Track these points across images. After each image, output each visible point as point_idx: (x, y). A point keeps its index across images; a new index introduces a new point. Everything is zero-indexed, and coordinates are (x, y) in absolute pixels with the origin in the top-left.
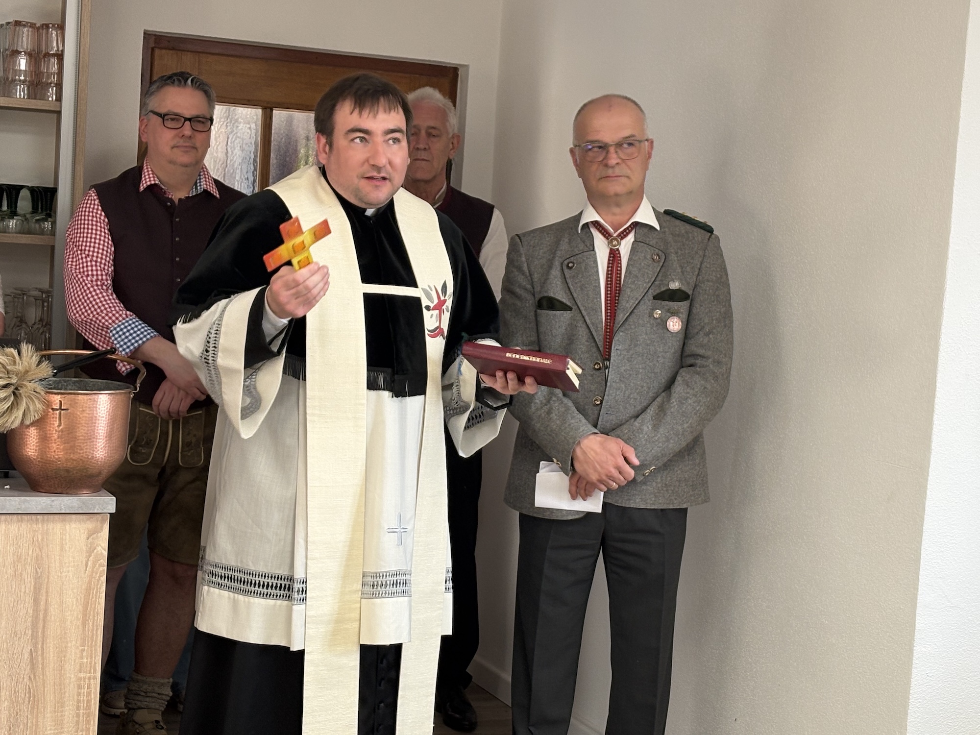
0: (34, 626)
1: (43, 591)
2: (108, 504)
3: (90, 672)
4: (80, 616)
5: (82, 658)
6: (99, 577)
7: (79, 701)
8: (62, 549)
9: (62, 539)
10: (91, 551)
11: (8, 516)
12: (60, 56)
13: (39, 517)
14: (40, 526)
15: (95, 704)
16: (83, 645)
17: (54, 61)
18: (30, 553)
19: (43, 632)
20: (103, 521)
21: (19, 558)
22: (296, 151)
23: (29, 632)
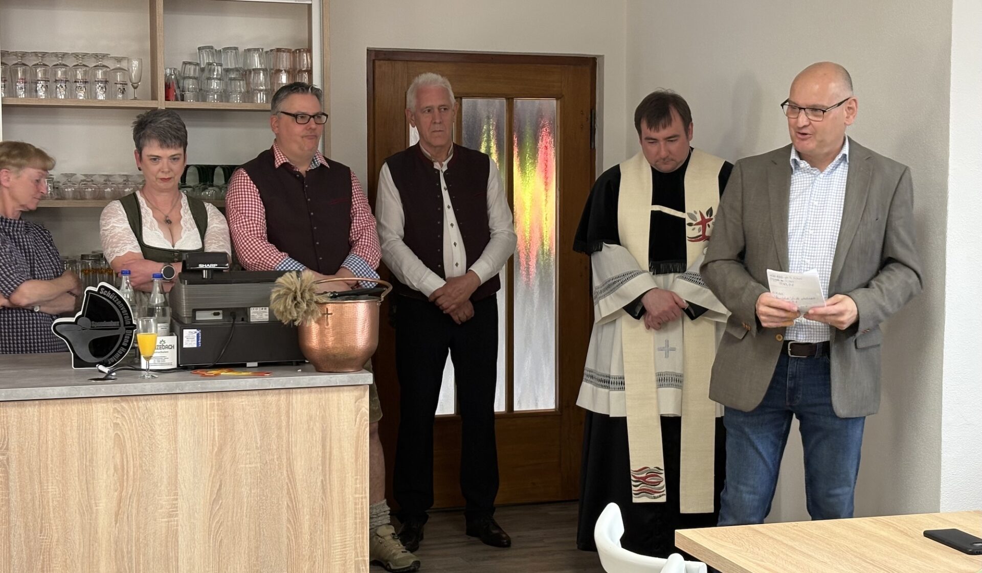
0: (323, 464)
1: (328, 440)
2: (368, 378)
3: (362, 494)
4: (354, 455)
5: (356, 484)
6: (365, 428)
7: (356, 514)
8: (339, 410)
9: (338, 404)
10: (358, 410)
11: (302, 390)
13: (322, 389)
14: (323, 395)
15: (367, 515)
16: (356, 475)
17: (306, 75)
18: (318, 414)
19: (330, 467)
20: (365, 390)
21: (311, 417)
23: (320, 468)
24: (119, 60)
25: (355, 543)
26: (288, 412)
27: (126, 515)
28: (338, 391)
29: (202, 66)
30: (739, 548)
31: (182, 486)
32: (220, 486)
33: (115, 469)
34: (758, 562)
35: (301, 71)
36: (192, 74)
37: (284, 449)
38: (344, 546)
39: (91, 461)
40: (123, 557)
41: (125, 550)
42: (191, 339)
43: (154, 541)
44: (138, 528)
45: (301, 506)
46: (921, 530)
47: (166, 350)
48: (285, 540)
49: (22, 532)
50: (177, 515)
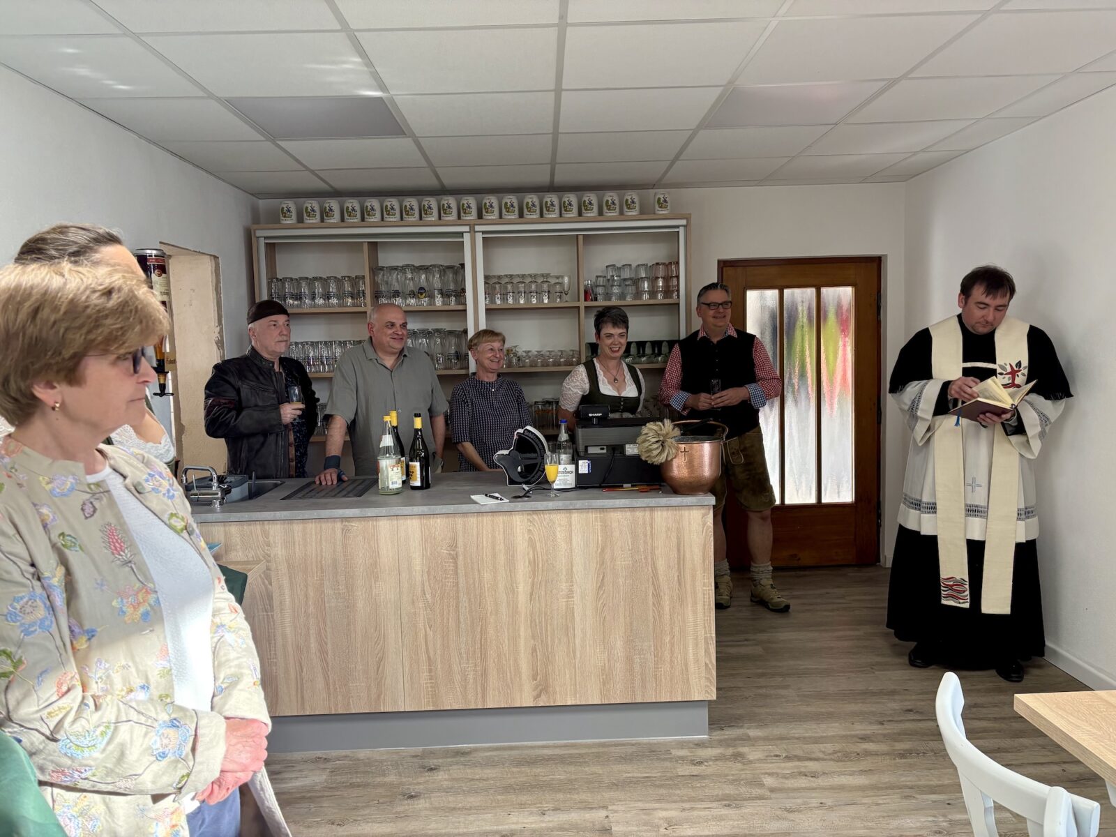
0: (679, 563)
1: (682, 545)
4: (701, 557)
5: (703, 579)
7: (704, 602)
8: (690, 523)
9: (689, 519)
10: (704, 525)
11: (661, 508)
12: (678, 277)
13: (677, 508)
14: (678, 513)
16: (704, 572)
17: (675, 279)
18: (674, 526)
19: (683, 566)
21: (668, 529)
22: (797, 309)
23: (676, 566)
24: (558, 277)
25: (704, 624)
26: (651, 525)
27: (537, 596)
28: (689, 509)
29: (609, 278)
31: (576, 576)
32: (603, 577)
33: (530, 562)
35: (672, 277)
36: (601, 284)
37: (649, 551)
38: (696, 625)
39: (513, 556)
40: (536, 625)
41: (537, 621)
42: (584, 467)
43: (558, 615)
44: (546, 605)
45: (662, 594)
47: (568, 474)
48: (651, 618)
49: (467, 605)
50: (573, 597)
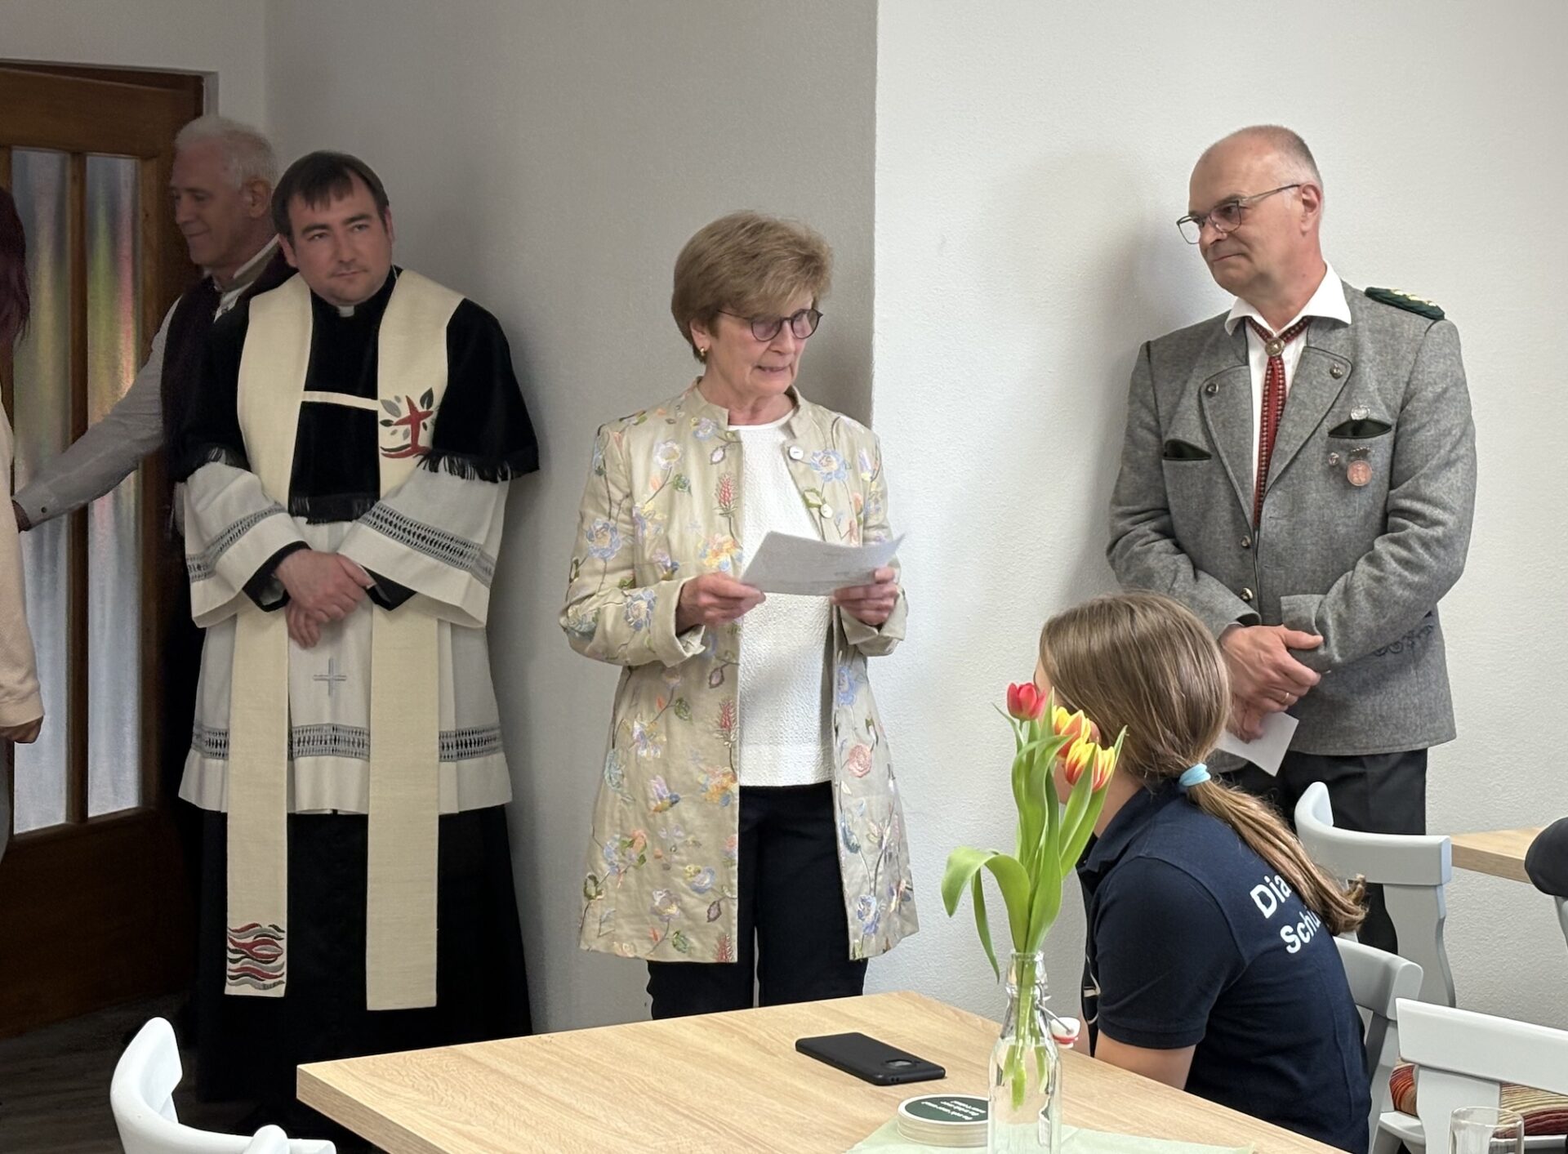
30: (426, 1098)
34: (459, 1126)
46: (792, 1037)
